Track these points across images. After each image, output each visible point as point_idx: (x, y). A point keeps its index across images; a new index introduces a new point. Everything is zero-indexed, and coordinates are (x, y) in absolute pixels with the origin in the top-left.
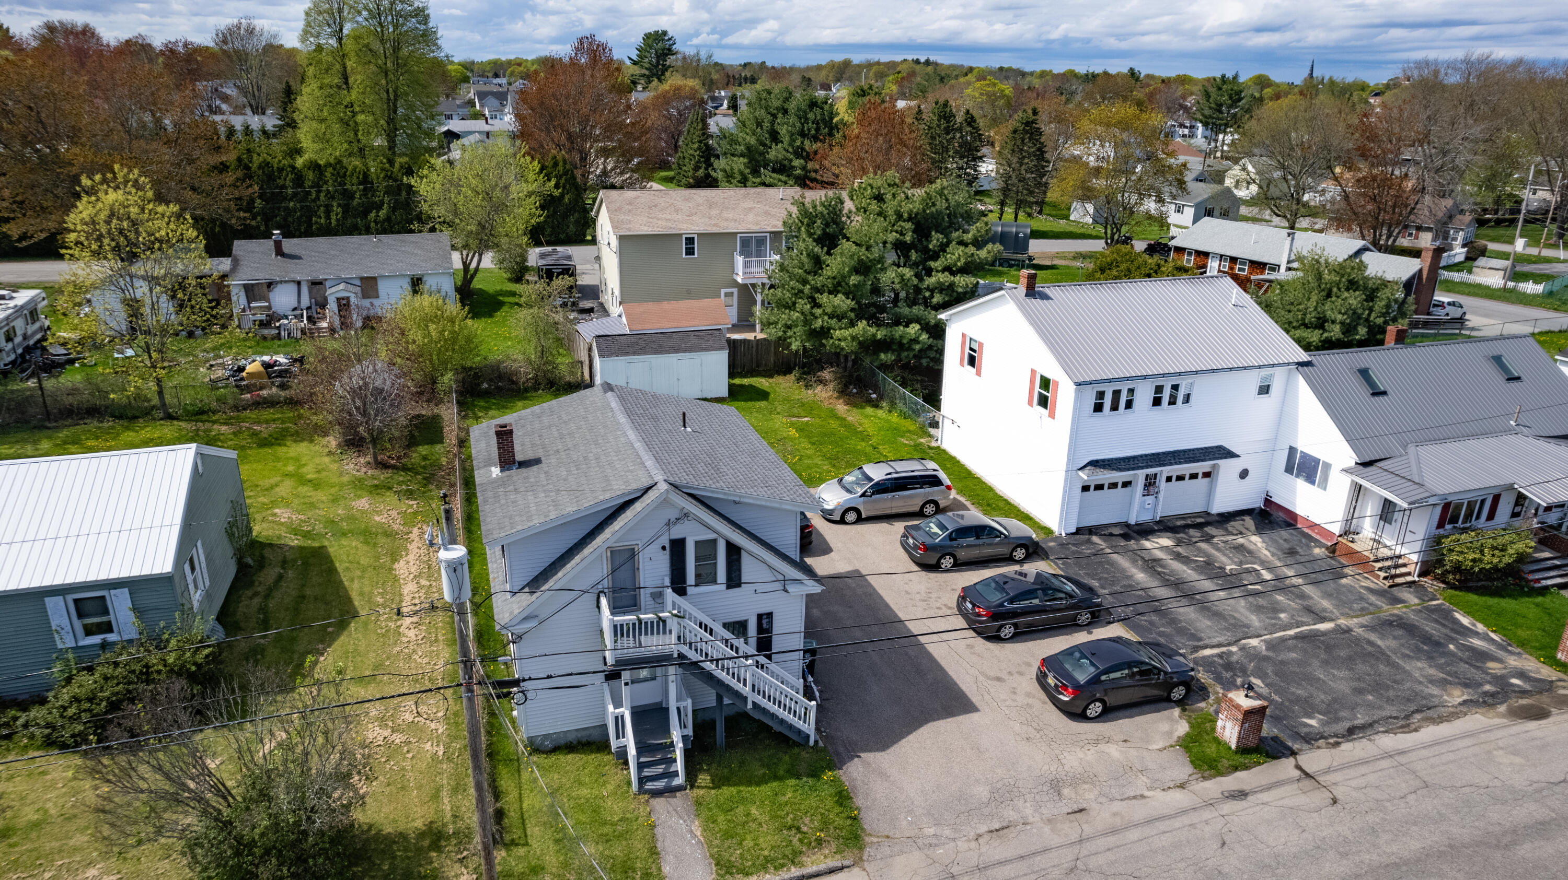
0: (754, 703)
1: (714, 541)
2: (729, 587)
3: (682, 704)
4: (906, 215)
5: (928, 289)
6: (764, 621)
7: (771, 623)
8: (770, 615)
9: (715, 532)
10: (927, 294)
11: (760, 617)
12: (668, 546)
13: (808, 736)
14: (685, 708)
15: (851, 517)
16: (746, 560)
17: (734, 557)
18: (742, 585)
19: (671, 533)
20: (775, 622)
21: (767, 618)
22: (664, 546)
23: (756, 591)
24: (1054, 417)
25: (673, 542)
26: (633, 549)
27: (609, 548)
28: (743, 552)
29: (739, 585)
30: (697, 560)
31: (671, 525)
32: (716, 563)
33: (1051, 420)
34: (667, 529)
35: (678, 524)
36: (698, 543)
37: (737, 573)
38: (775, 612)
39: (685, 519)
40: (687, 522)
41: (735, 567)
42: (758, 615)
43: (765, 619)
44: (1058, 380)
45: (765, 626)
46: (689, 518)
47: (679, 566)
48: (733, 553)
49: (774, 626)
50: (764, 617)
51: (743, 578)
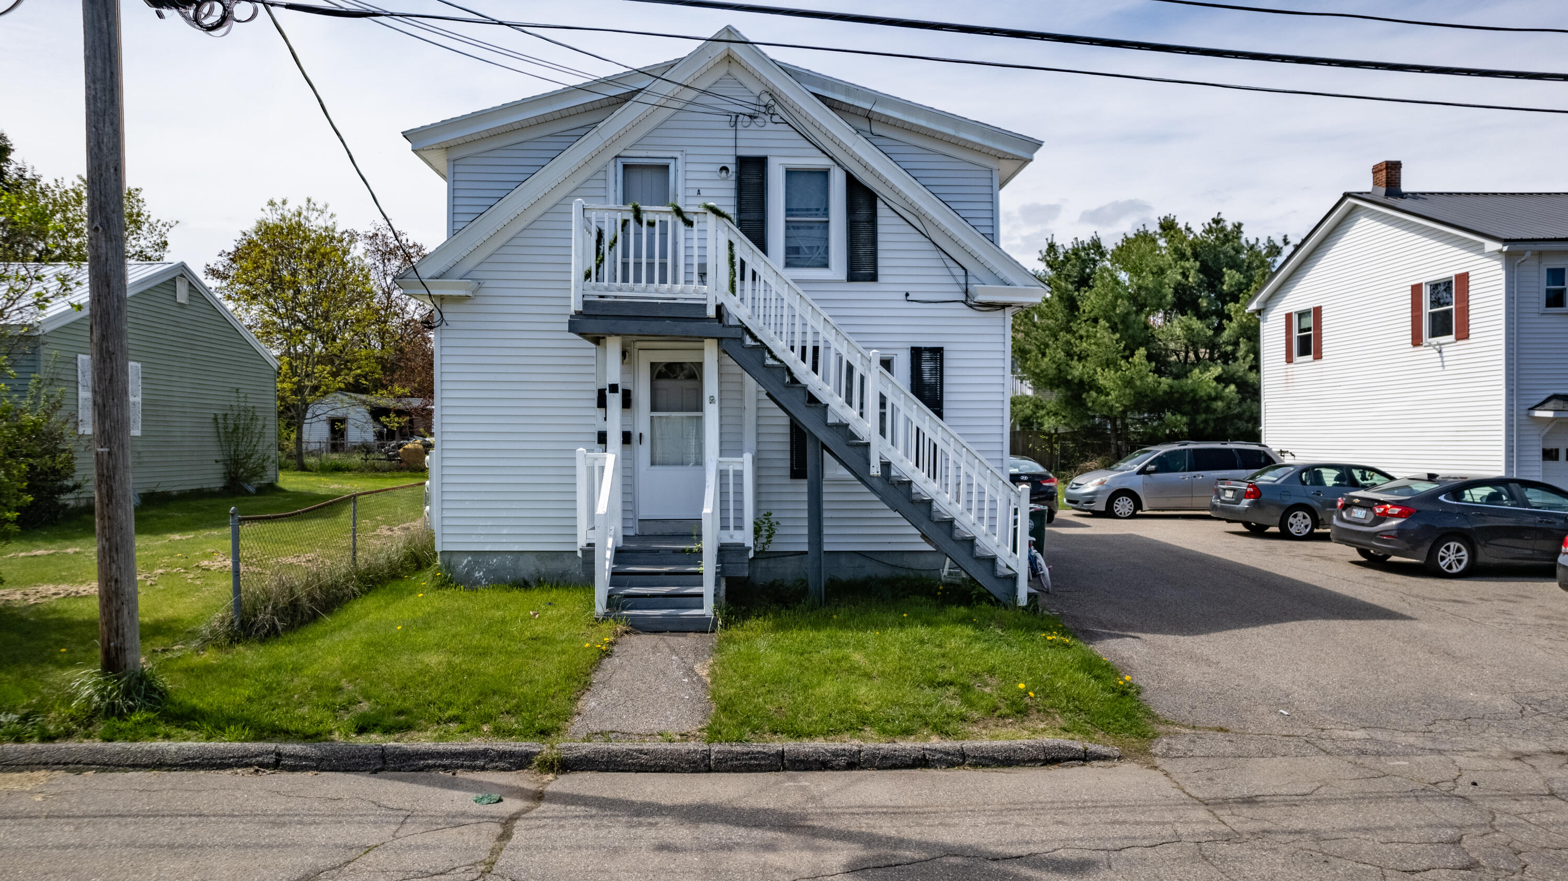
0: (886, 466)
1: (825, 173)
2: (853, 276)
3: (732, 464)
4: (1189, 252)
5: (1228, 343)
6: (926, 366)
7: (939, 371)
8: (937, 353)
9: (829, 156)
10: (1229, 348)
11: (916, 353)
12: (732, 168)
13: (1014, 578)
14: (739, 475)
15: (1124, 505)
16: (886, 221)
17: (863, 213)
18: (879, 277)
19: (740, 143)
20: (946, 372)
21: (931, 359)
22: (724, 169)
23: (907, 295)
24: (1468, 335)
25: (742, 162)
26: (666, 167)
27: (616, 157)
28: (880, 204)
29: (874, 278)
30: (789, 211)
31: (739, 126)
32: (827, 222)
33: (1460, 342)
34: (732, 134)
35: (753, 126)
36: (790, 173)
37: (869, 248)
38: (946, 348)
39: (767, 118)
40: (770, 126)
41: (864, 235)
42: (913, 348)
43: (927, 361)
44: (1468, 273)
45: (926, 376)
46: (776, 119)
47: (754, 216)
48: (861, 200)
49: (946, 380)
50: (926, 355)
51: (881, 263)
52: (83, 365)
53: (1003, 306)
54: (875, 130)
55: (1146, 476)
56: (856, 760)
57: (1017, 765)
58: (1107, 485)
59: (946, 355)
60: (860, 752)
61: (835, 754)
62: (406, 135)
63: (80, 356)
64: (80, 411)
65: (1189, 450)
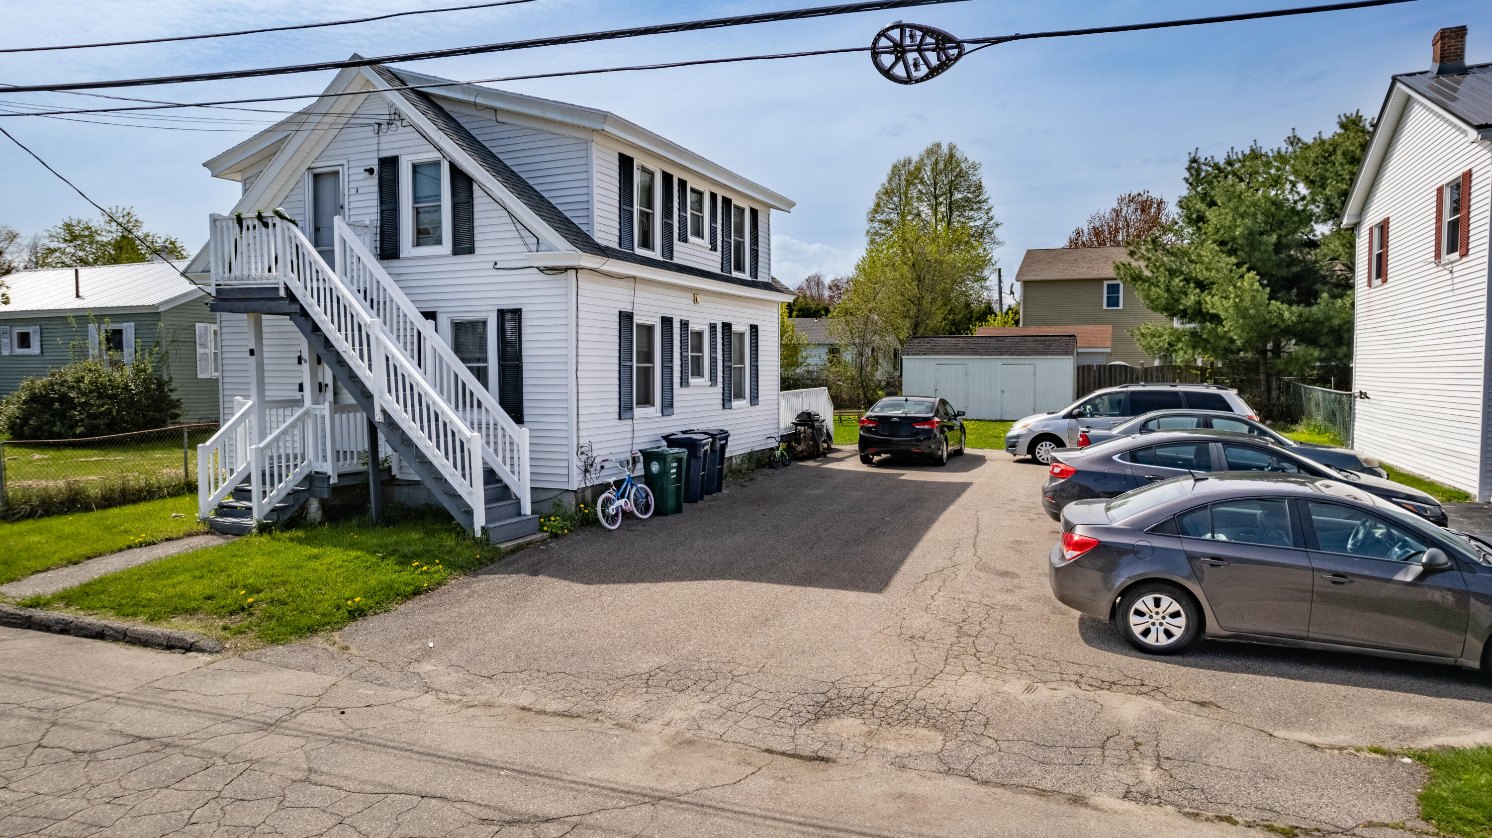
1: (439, 164)
2: (456, 252)
6: (509, 325)
7: (519, 329)
8: (517, 313)
9: (440, 150)
11: (501, 313)
12: (376, 169)
13: (471, 513)
15: (1045, 451)
16: (480, 204)
17: (463, 197)
18: (476, 251)
19: (382, 147)
20: (524, 330)
21: (512, 320)
22: (371, 171)
23: (496, 264)
24: (1468, 250)
25: (383, 162)
26: (338, 172)
27: (309, 168)
28: (475, 187)
29: (471, 251)
30: (416, 199)
31: (381, 134)
32: (440, 206)
33: (1464, 260)
34: (375, 140)
35: (389, 132)
36: (415, 168)
37: (467, 226)
38: (524, 309)
39: (399, 123)
40: (401, 129)
41: (463, 215)
42: (499, 311)
43: (509, 321)
44: (1470, 170)
45: (509, 334)
46: (405, 123)
47: (390, 206)
48: (462, 185)
49: (525, 338)
50: (508, 316)
51: (477, 238)
52: (200, 330)
53: (566, 269)
54: (500, 119)
55: (1073, 420)
56: (68, 628)
57: (151, 647)
58: (1030, 430)
59: (523, 314)
60: (72, 622)
61: (57, 622)
62: (204, 165)
63: (197, 324)
64: (198, 363)
65: (1127, 392)
